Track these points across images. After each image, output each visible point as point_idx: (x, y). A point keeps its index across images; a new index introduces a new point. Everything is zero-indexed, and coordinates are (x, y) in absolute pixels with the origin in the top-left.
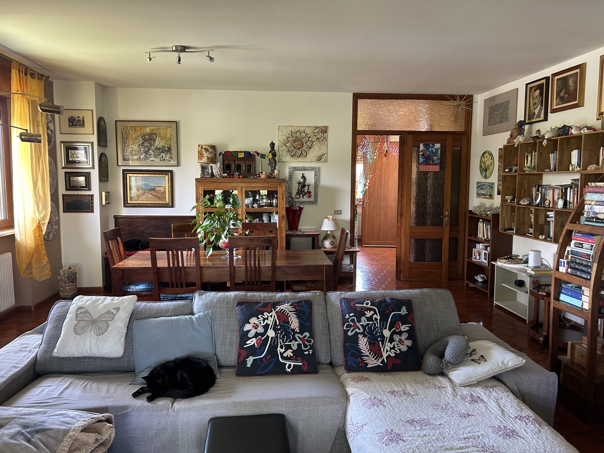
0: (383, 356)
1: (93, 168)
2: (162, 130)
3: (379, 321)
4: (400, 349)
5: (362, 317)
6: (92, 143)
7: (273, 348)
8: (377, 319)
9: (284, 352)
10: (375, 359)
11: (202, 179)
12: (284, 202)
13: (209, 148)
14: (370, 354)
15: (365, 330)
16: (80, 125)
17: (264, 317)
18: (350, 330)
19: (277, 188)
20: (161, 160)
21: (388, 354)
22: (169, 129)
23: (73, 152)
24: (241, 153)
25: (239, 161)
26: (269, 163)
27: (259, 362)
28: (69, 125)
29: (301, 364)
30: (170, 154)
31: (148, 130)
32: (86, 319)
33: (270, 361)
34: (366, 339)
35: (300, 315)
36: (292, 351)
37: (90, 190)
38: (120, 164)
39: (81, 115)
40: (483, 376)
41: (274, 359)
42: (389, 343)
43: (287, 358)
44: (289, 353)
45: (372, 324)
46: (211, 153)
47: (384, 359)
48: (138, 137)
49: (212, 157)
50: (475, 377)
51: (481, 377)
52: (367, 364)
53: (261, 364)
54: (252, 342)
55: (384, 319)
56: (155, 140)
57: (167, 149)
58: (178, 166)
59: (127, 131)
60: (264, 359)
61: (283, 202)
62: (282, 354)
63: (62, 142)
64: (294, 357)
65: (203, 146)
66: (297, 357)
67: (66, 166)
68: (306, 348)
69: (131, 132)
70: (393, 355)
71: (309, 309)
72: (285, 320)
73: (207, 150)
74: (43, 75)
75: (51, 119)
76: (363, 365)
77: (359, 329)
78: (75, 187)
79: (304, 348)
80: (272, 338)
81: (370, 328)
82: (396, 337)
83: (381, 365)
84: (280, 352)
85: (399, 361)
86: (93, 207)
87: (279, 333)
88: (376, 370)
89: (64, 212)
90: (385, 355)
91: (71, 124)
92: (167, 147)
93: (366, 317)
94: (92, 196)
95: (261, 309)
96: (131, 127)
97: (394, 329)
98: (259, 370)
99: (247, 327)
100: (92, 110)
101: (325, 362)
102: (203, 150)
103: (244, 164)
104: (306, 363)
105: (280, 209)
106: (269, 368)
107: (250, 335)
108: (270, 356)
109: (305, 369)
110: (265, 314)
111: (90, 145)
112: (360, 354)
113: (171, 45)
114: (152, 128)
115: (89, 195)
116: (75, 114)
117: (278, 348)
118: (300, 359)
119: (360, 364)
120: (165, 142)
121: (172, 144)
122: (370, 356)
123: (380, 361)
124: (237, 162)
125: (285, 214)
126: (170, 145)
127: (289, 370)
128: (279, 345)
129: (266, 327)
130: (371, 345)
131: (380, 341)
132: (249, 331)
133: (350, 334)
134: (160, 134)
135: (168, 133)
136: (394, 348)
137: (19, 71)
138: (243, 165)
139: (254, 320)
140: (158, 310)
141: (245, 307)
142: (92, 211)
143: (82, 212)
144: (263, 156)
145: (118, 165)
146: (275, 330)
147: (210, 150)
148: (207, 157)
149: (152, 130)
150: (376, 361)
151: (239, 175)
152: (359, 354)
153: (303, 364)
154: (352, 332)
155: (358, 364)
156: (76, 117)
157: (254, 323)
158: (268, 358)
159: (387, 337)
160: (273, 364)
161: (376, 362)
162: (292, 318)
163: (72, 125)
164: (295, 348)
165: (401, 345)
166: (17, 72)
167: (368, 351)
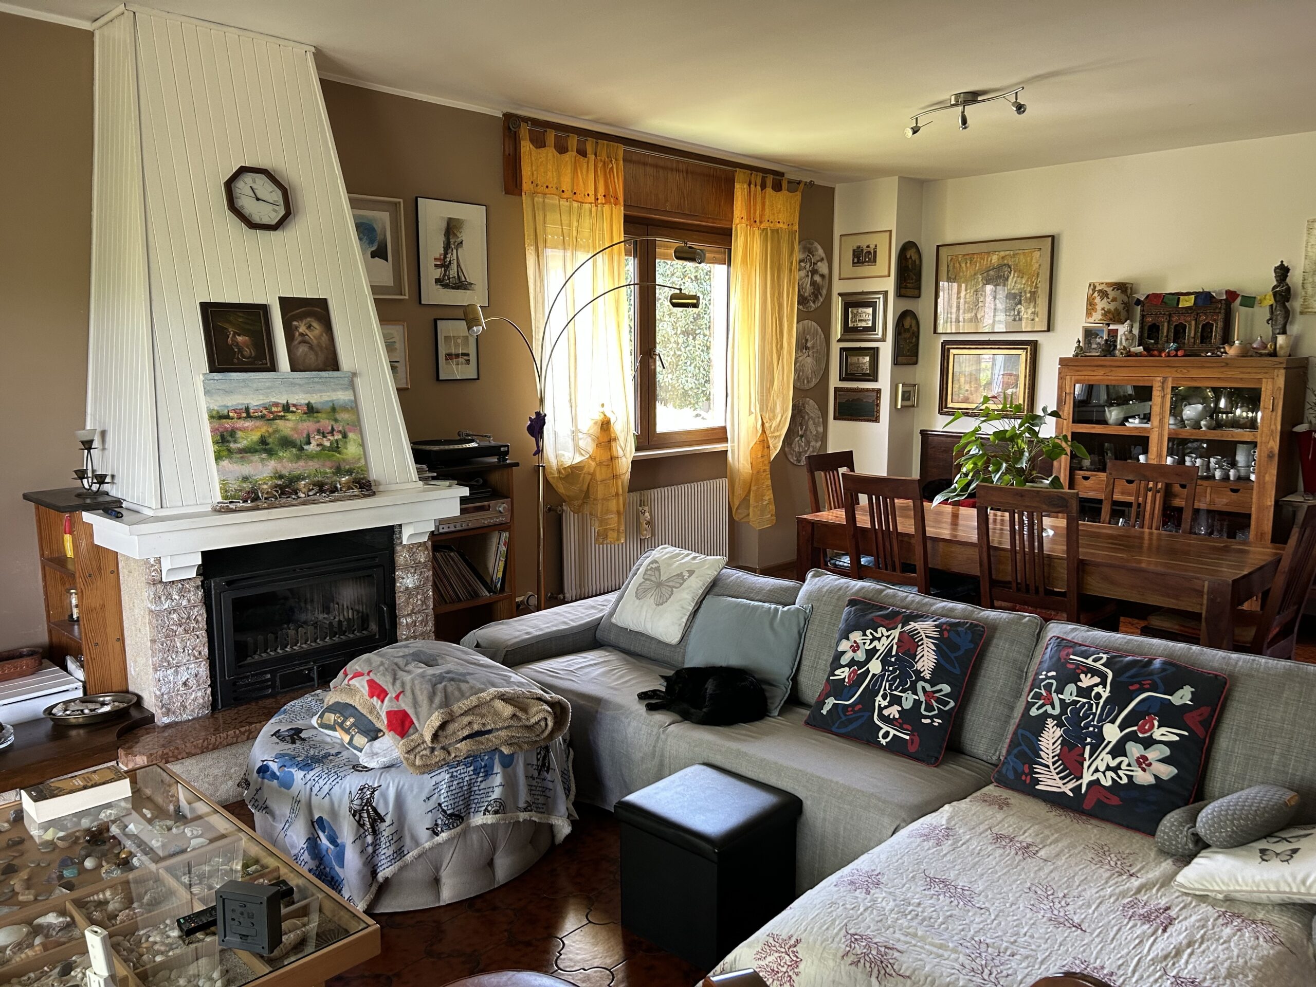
0: (1081, 777)
1: (883, 339)
2: (1022, 257)
3: (1105, 702)
4: (1132, 776)
5: (1070, 685)
6: (886, 293)
7: (870, 693)
8: (1101, 697)
9: (886, 707)
10: (1060, 778)
11: (1077, 361)
12: (1276, 419)
13: (1109, 290)
14: (1054, 763)
15: (1063, 711)
16: (870, 261)
17: (875, 634)
18: (1037, 706)
19: (1260, 380)
20: (1015, 320)
21: (1094, 777)
22: (1037, 254)
23: (855, 311)
24: (1186, 297)
25: (1182, 317)
26: (1268, 316)
27: (840, 710)
28: (854, 263)
29: (907, 737)
30: (1035, 307)
31: (995, 259)
32: (653, 578)
33: (859, 714)
34: (1059, 732)
35: (944, 648)
36: (900, 709)
37: (875, 379)
38: (940, 330)
39: (871, 241)
40: (1244, 888)
41: (867, 714)
42: (1110, 756)
43: (886, 720)
44: (894, 711)
45: (1083, 705)
46: (1114, 300)
47: (1081, 784)
48: (975, 274)
49: (1116, 309)
50: (1223, 883)
51: (1238, 888)
52: (1037, 782)
53: (842, 715)
54: (843, 673)
55: (1118, 699)
56: (1007, 279)
57: (1028, 295)
58: (1048, 330)
59: (957, 265)
60: (850, 709)
61: (1273, 417)
62: (881, 709)
63: (840, 294)
64: (900, 721)
65: (1097, 285)
66: (904, 723)
67: (844, 338)
68: (930, 712)
69: (963, 265)
70: (1107, 783)
71: (971, 641)
72: (909, 650)
73: (1104, 294)
74: (799, 183)
75: (823, 255)
76: (1028, 781)
77: (1053, 708)
78: (853, 374)
79: (925, 710)
80: (874, 675)
81: (1076, 712)
82: (1135, 750)
83: (1071, 794)
84: (879, 705)
85: (1115, 801)
86: (878, 411)
87: (889, 671)
88: (1055, 800)
89: (835, 419)
90: (1087, 777)
91: (856, 260)
92: (1030, 292)
93: (1078, 687)
94: (878, 391)
95: (879, 621)
96: (964, 255)
97: (1135, 728)
98: (836, 725)
99: (844, 645)
100: (891, 231)
101: (984, 758)
102: (1096, 294)
103: (1193, 322)
104: (917, 739)
105: (1264, 435)
106: (850, 728)
107: (845, 660)
108: (860, 706)
109: (912, 749)
110: (879, 630)
111: (881, 296)
112: (1033, 756)
113: (949, 95)
114: (1002, 254)
115: (873, 390)
116: (863, 242)
117: (877, 696)
118: (910, 728)
119: (1023, 778)
120: (1027, 281)
121: (1039, 285)
122: (1052, 768)
123: (1072, 785)
124: (1175, 318)
125: (1276, 450)
126: (1036, 287)
127: (884, 742)
128: (882, 692)
129: (871, 654)
130: (1066, 748)
131: (1088, 744)
132: (844, 653)
133: (1034, 712)
134: (1017, 265)
135: (1034, 261)
136: (1116, 769)
137: (750, 185)
138: (1190, 325)
139: (856, 636)
140: (749, 588)
141: (855, 610)
142: (877, 420)
143: (861, 420)
144: (1249, 301)
145: (935, 332)
146: (885, 662)
147: (1112, 294)
148: (1103, 309)
149: (1003, 258)
150: (1060, 783)
151: (1177, 350)
152: (1031, 755)
153: (911, 739)
154: (1038, 709)
155: (1018, 775)
156: (865, 247)
157: (855, 642)
158: (857, 708)
159: (1109, 742)
160: (859, 722)
161: (1060, 785)
162: (926, 649)
163: (858, 262)
164: (908, 705)
165: (1139, 769)
166: (746, 186)
167: (1053, 757)
